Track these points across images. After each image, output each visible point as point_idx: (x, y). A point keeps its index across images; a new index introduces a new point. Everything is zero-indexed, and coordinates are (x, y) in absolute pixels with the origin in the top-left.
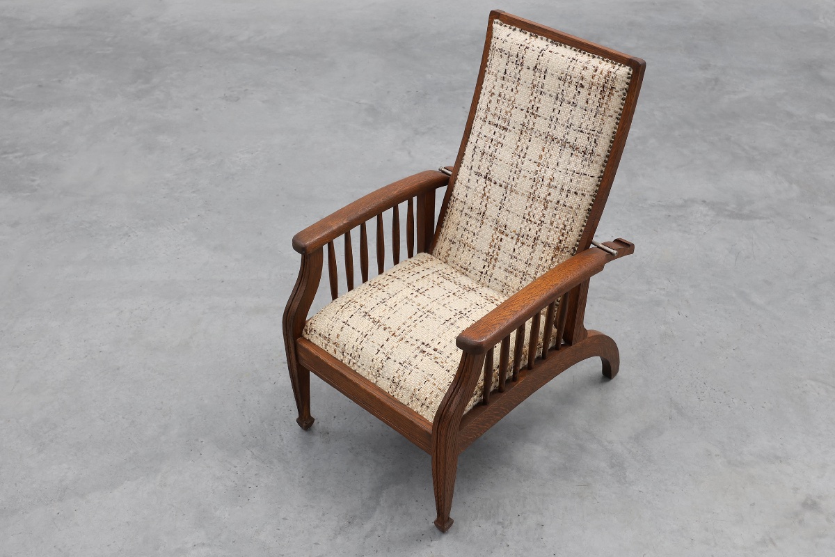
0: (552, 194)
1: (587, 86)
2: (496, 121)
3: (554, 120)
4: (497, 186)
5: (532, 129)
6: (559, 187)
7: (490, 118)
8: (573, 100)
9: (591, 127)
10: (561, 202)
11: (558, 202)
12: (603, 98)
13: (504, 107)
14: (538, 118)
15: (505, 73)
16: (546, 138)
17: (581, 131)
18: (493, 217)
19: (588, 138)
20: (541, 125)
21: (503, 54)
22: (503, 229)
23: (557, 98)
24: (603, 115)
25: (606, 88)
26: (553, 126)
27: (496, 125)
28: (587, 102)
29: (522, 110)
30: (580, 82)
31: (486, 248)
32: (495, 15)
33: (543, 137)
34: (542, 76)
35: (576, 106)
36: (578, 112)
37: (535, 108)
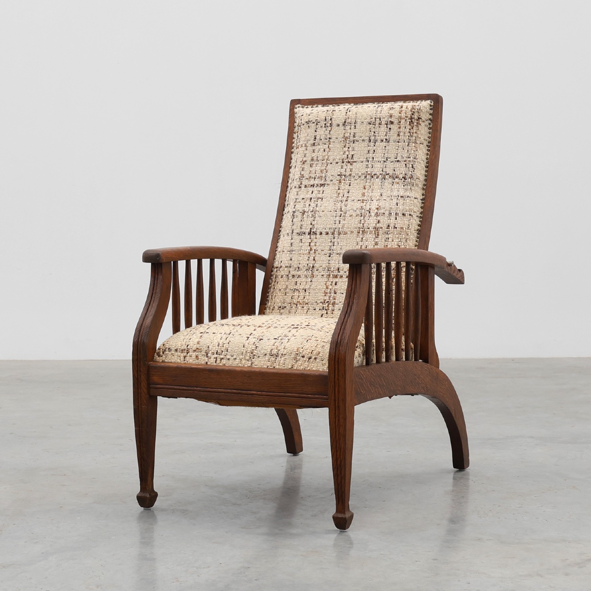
0: (381, 221)
1: (396, 122)
2: (312, 182)
3: (371, 160)
4: (324, 235)
5: (350, 175)
6: (387, 213)
7: (305, 182)
8: (385, 138)
9: (405, 155)
10: (392, 225)
11: (389, 226)
12: (412, 128)
13: (318, 168)
14: (354, 164)
15: (315, 138)
16: (366, 177)
17: (398, 161)
18: (324, 266)
19: (406, 165)
20: (359, 168)
21: (310, 124)
22: (336, 273)
23: (370, 141)
24: (416, 143)
25: (414, 120)
26: (370, 166)
27: (313, 186)
28: (399, 135)
29: (337, 163)
30: (390, 120)
31: (321, 297)
32: (294, 103)
33: (363, 177)
34: (353, 127)
35: (388, 142)
36: (392, 146)
37: (350, 156)
